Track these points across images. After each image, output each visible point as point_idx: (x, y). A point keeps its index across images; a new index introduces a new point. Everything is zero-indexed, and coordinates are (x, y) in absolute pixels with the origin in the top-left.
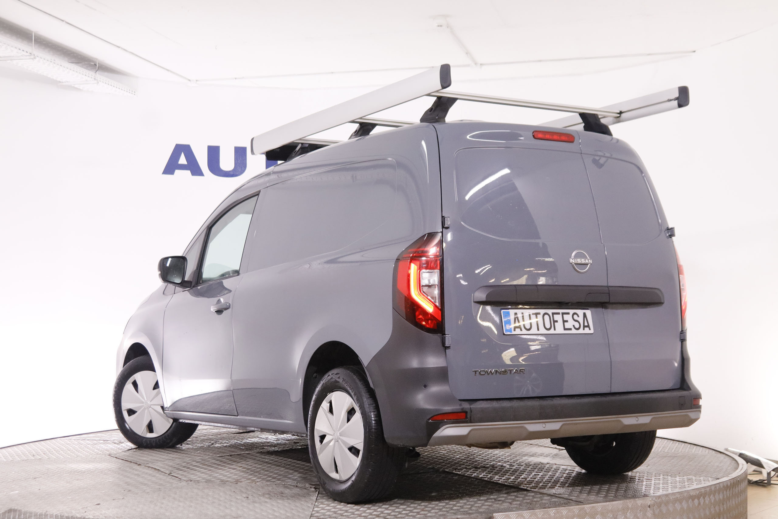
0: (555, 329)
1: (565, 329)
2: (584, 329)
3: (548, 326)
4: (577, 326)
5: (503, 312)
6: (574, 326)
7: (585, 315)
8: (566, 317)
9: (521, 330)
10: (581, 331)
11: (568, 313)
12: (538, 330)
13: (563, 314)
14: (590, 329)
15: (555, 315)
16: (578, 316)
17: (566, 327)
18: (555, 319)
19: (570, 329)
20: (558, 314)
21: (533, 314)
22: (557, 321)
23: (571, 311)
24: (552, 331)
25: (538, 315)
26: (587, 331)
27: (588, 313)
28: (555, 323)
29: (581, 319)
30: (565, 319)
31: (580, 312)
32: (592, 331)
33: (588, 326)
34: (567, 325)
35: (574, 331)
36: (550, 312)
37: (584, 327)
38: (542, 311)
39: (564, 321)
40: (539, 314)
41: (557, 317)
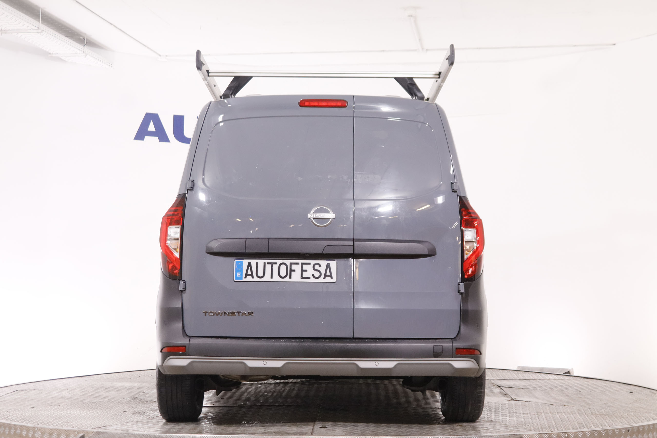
0: (290, 277)
1: (302, 277)
2: (324, 278)
3: (283, 274)
4: (317, 274)
5: (236, 262)
6: (313, 275)
7: (328, 266)
8: (305, 267)
9: (253, 277)
10: (321, 280)
11: (309, 264)
12: (272, 277)
13: (302, 264)
14: (332, 278)
15: (293, 265)
16: (320, 266)
17: (304, 276)
18: (292, 269)
19: (309, 278)
20: (298, 264)
21: (268, 263)
22: (294, 271)
23: (313, 262)
24: (287, 279)
25: (274, 265)
26: (328, 279)
27: (333, 264)
28: (292, 272)
29: (323, 270)
30: (304, 269)
31: (324, 263)
32: (334, 280)
33: (331, 276)
34: (305, 274)
35: (312, 280)
36: (288, 262)
37: (326, 276)
38: (279, 262)
39: (302, 271)
40: (276, 263)
41: (294, 267)
